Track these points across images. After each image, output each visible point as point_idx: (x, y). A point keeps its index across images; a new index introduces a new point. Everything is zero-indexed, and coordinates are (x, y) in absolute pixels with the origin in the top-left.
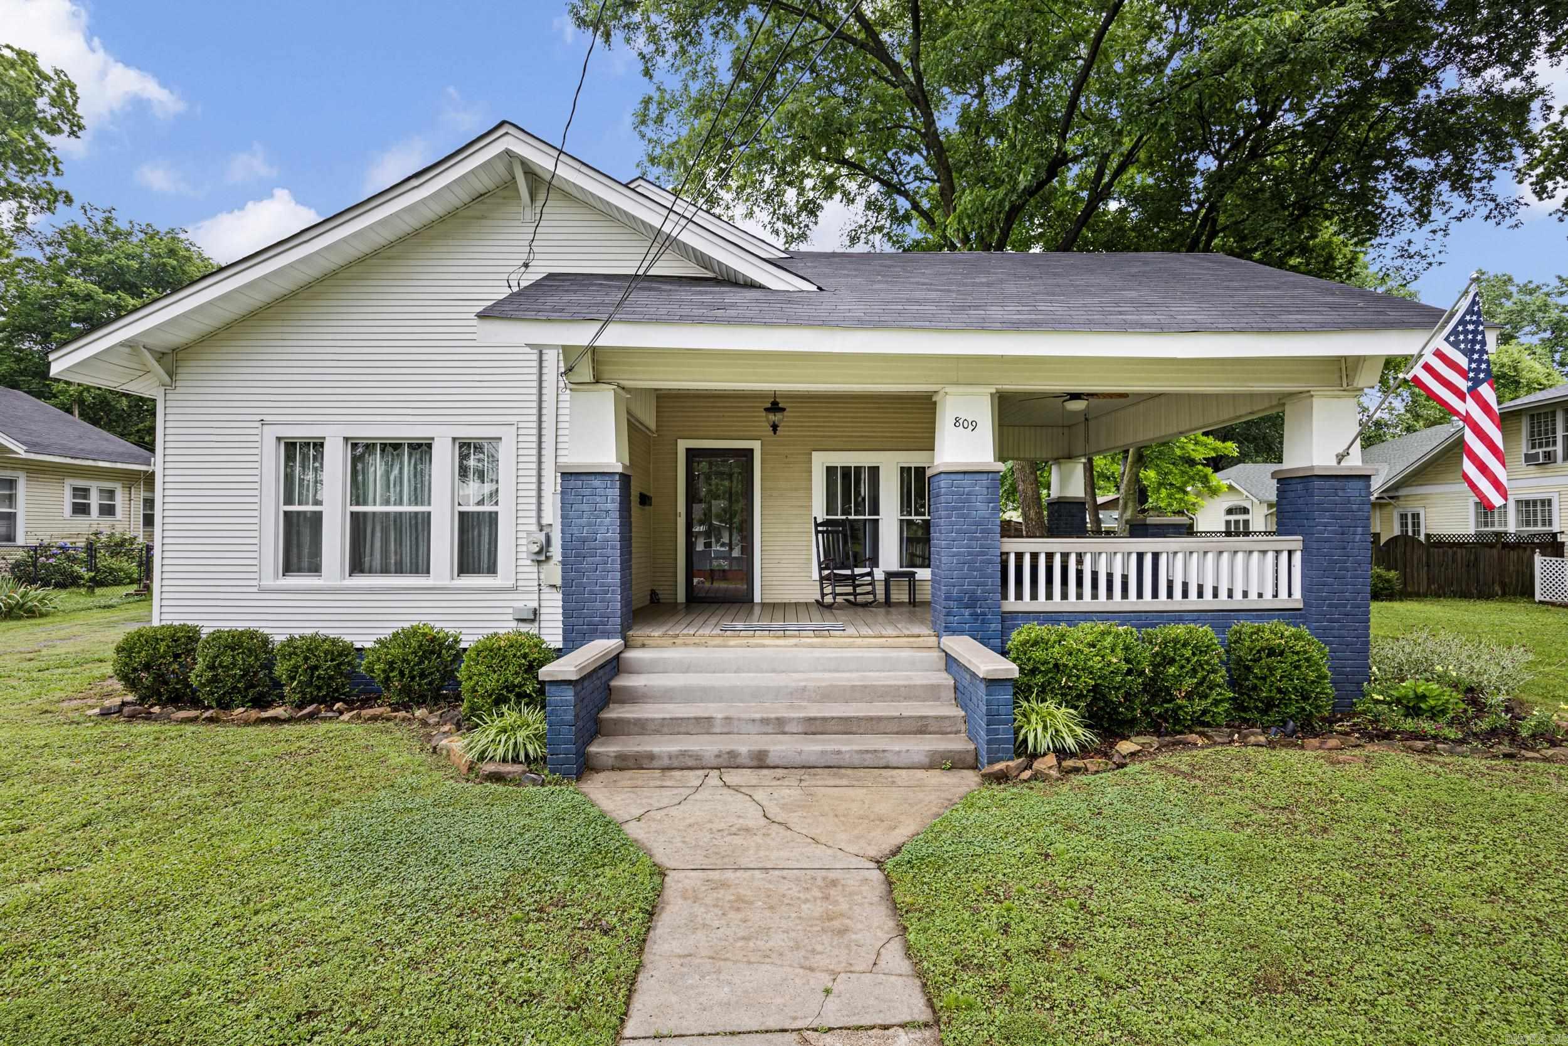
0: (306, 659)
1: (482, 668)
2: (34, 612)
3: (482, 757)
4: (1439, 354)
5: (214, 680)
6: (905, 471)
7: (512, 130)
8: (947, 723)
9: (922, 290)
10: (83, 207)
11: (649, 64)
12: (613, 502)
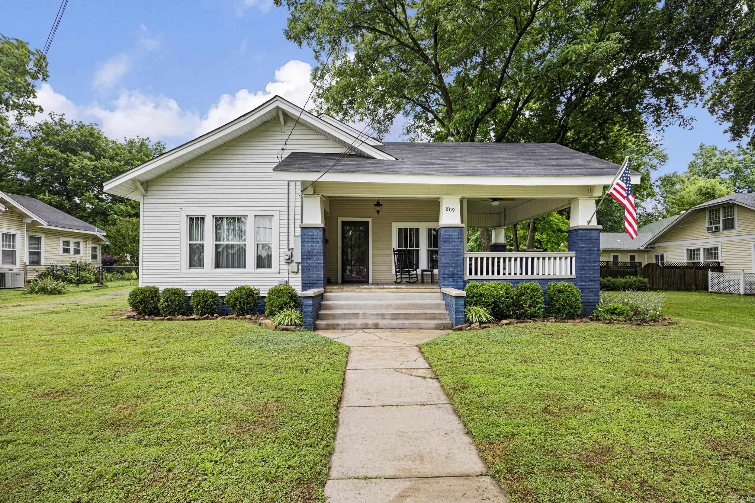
0: (203, 298)
1: (275, 297)
2: (60, 292)
3: (280, 324)
4: (618, 184)
5: (167, 306)
6: (430, 230)
7: (280, 99)
8: (442, 315)
9: (434, 159)
10: (50, 114)
11: (318, 54)
12: (320, 238)
